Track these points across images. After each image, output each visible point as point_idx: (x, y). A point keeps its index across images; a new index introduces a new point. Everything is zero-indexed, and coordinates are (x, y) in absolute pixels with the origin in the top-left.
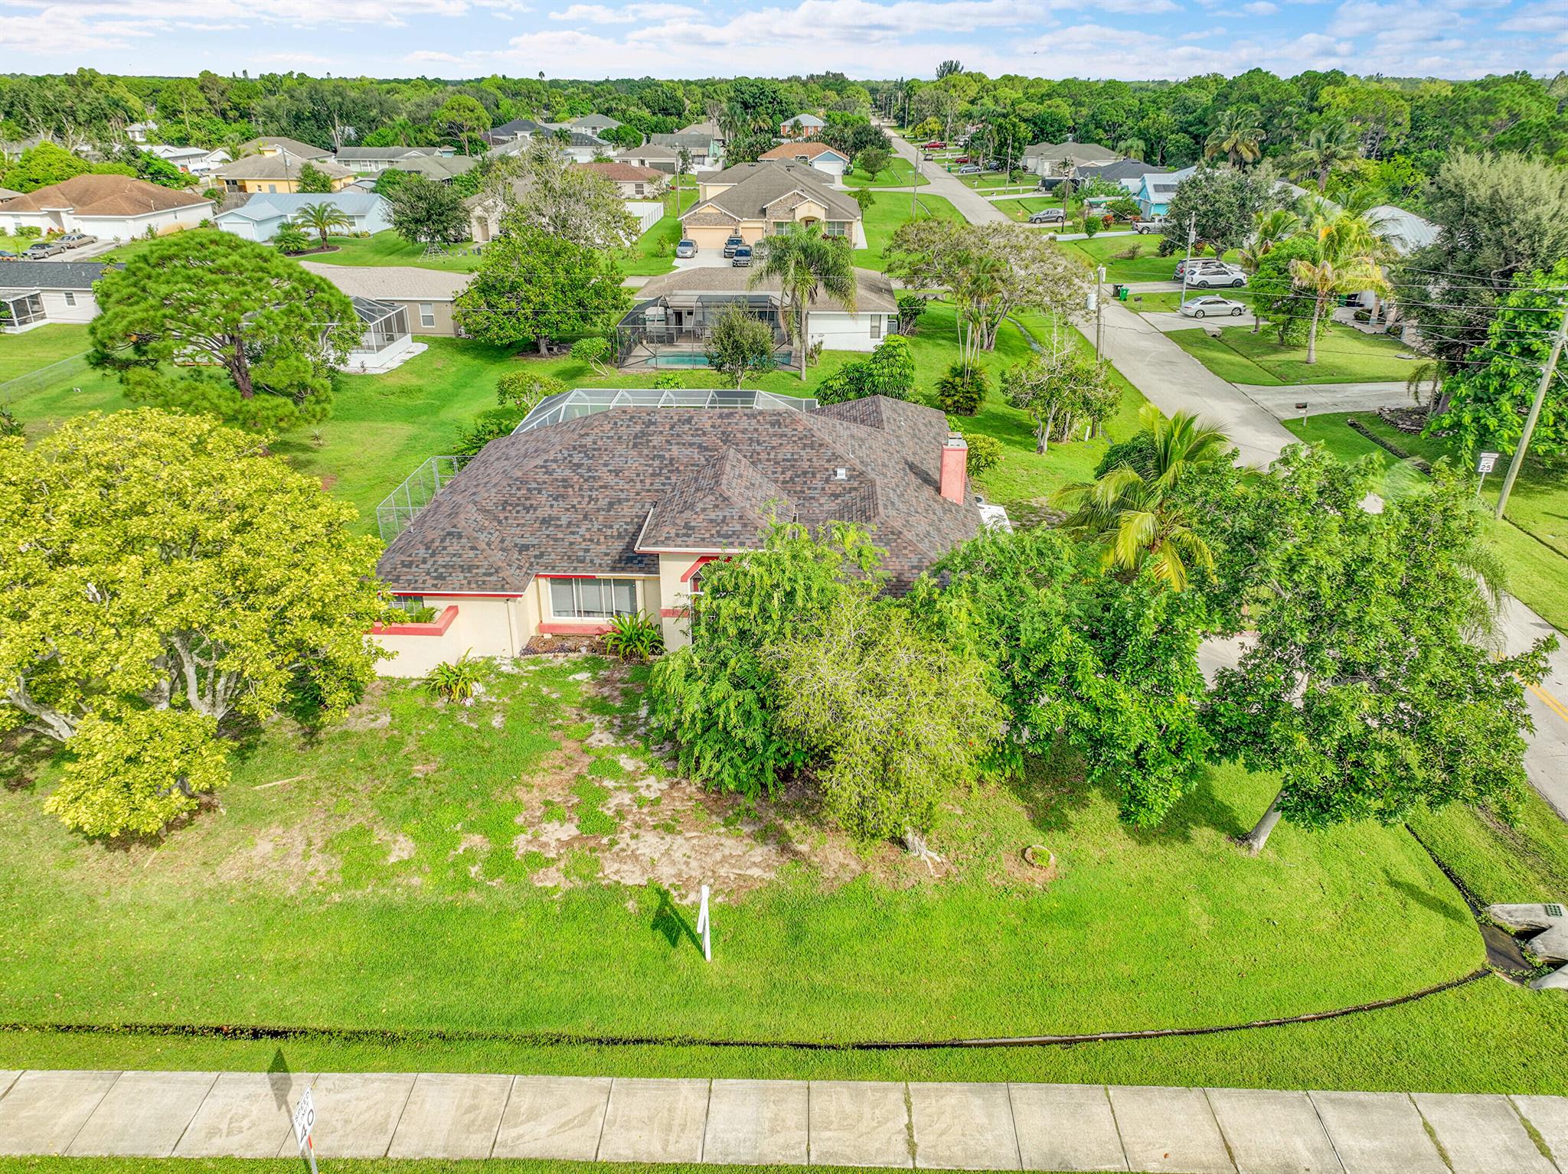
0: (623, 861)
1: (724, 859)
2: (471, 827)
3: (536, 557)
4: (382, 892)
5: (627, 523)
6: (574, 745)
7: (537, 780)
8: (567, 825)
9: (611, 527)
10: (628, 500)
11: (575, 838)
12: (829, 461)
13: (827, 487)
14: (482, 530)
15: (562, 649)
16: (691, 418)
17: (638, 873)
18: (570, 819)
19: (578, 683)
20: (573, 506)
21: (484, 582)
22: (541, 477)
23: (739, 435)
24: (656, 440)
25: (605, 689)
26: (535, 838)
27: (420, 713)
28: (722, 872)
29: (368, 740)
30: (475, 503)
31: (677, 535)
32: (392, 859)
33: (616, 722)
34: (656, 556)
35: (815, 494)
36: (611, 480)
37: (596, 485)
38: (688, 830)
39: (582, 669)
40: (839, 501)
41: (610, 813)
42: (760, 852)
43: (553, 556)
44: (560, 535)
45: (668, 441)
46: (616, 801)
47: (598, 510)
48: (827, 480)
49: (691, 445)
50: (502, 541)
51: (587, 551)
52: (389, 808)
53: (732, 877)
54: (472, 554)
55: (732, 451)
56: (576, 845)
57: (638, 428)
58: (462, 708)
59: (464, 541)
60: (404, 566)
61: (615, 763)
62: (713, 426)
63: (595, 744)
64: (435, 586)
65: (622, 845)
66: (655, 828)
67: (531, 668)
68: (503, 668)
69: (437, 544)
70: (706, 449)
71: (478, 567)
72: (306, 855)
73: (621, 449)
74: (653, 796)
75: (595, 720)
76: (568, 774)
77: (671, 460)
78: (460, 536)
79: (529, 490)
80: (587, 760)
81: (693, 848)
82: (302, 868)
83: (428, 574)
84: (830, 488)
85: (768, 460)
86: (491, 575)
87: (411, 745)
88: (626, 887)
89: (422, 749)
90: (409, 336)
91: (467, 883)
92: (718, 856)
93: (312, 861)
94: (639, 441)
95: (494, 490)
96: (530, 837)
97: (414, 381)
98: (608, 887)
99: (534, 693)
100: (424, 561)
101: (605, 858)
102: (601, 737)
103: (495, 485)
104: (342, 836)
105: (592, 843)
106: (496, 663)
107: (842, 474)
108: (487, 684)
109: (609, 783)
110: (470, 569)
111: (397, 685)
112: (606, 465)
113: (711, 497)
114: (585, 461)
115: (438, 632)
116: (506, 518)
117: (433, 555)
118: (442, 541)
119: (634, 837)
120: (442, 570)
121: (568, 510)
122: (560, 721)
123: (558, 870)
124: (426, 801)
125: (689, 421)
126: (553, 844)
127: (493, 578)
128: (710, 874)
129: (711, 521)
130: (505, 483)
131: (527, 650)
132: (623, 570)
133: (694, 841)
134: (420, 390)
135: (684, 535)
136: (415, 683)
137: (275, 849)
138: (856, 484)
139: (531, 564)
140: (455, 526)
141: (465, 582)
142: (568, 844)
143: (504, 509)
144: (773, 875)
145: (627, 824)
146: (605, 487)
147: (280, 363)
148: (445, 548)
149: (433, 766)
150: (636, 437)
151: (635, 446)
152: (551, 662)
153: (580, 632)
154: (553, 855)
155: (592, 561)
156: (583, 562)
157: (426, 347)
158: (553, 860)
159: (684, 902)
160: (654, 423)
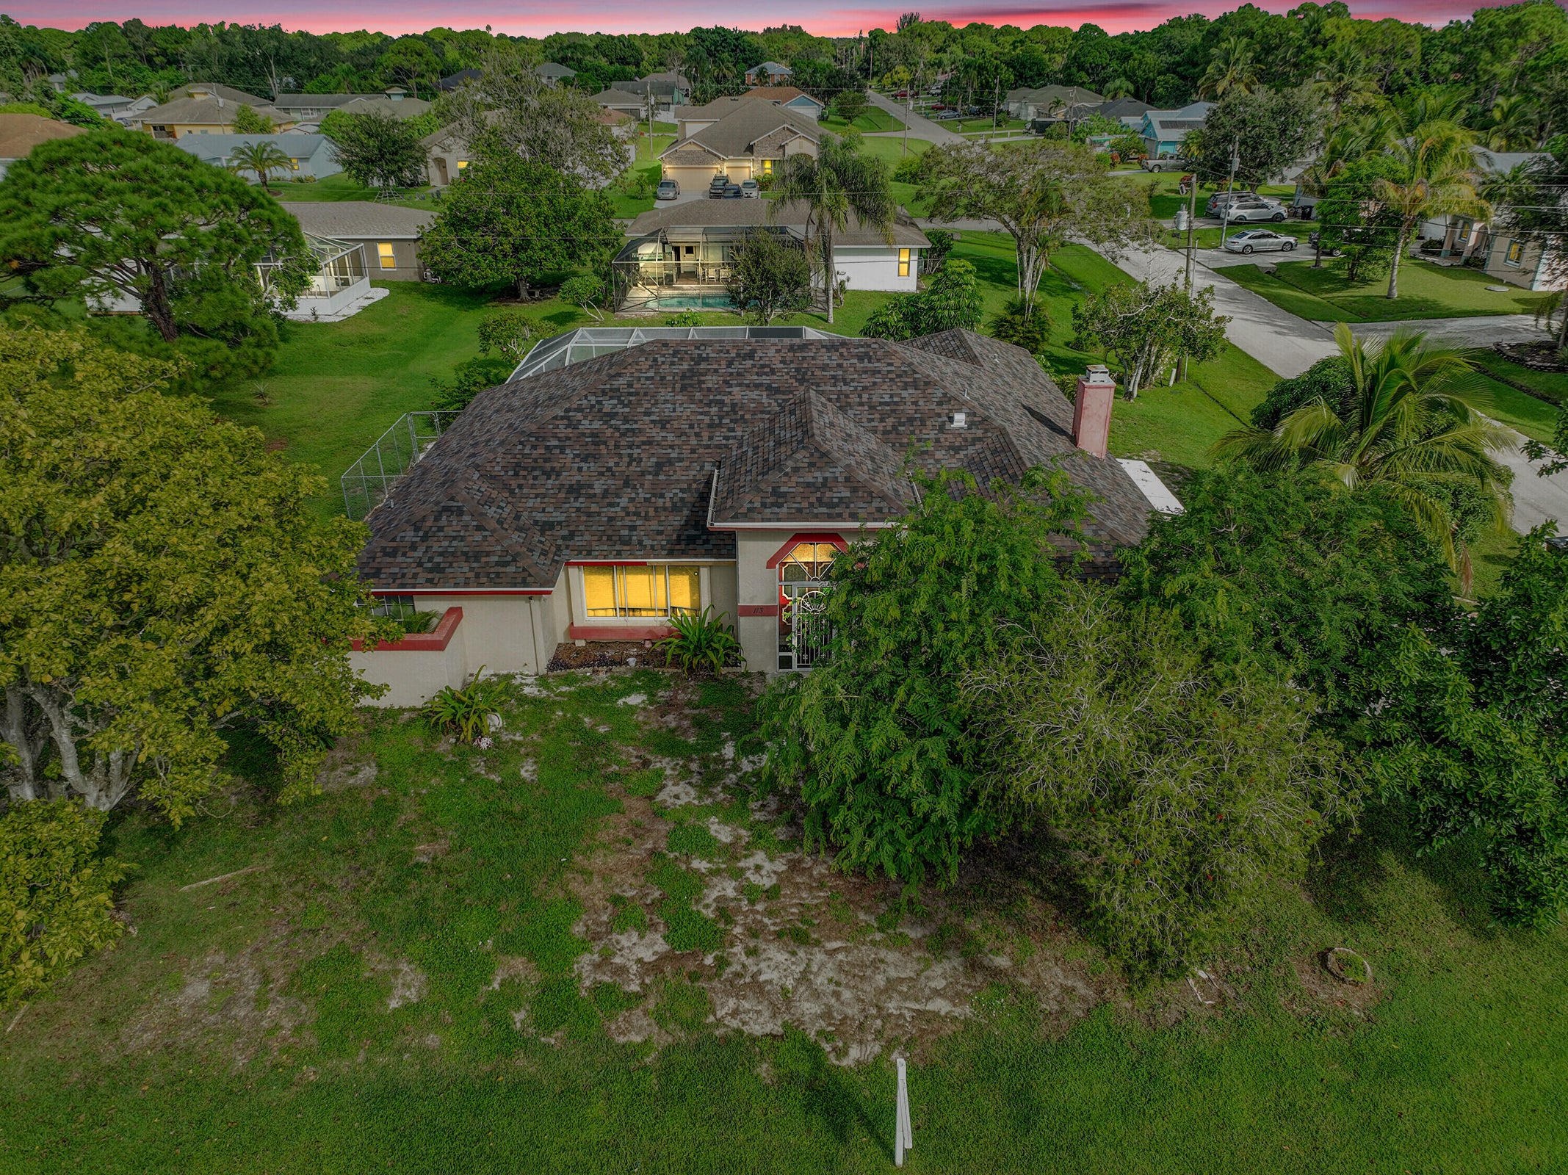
0: (739, 993)
1: (891, 985)
2: (508, 945)
3: (564, 538)
4: (381, 1060)
5: (682, 490)
6: (642, 805)
7: (597, 861)
8: (650, 936)
9: (662, 496)
10: (681, 460)
11: (663, 958)
12: (940, 404)
13: (942, 437)
14: (490, 502)
15: (603, 662)
16: (753, 352)
17: (767, 1014)
18: (653, 926)
19: (631, 710)
20: (609, 469)
21: (498, 574)
22: (563, 430)
23: (817, 373)
24: (711, 381)
25: (670, 718)
26: (606, 959)
27: (418, 761)
28: (892, 1006)
29: (346, 806)
30: (477, 467)
31: (764, 505)
32: (394, 1004)
33: (694, 766)
34: (731, 535)
35: (930, 446)
36: (658, 434)
37: (638, 440)
38: (829, 939)
39: (636, 689)
40: (961, 455)
41: (709, 913)
42: (941, 973)
43: (587, 537)
44: (594, 508)
45: (726, 382)
46: (715, 894)
47: (643, 473)
48: (942, 429)
49: (757, 386)
50: (518, 517)
51: (633, 528)
52: (382, 915)
53: (908, 1015)
54: (478, 537)
55: (812, 393)
56: (668, 969)
57: (685, 366)
58: (476, 751)
59: (466, 518)
60: (386, 554)
61: (704, 831)
62: (783, 362)
63: (670, 801)
64: (430, 582)
65: (736, 967)
66: (779, 935)
67: (564, 689)
68: (527, 690)
69: (429, 523)
70: (777, 391)
71: (488, 554)
72: (261, 1002)
73: (665, 394)
74: (767, 883)
75: (665, 764)
76: (638, 851)
77: (733, 406)
78: (460, 512)
79: (547, 448)
80: (663, 828)
81: (840, 968)
82: (256, 1022)
83: (420, 564)
84: (946, 439)
85: (861, 404)
86: (506, 564)
87: (409, 813)
88: (754, 1040)
89: (425, 817)
90: (367, 279)
91: (510, 1041)
92: (880, 980)
93: (271, 1011)
94: (689, 381)
95: (501, 450)
96: (596, 957)
97: (376, 330)
98: (726, 1040)
99: (574, 725)
100: (414, 547)
101: (713, 988)
102: (676, 790)
103: (502, 443)
104: (314, 965)
105: (691, 966)
106: (517, 682)
107: (960, 419)
108: (507, 715)
109: (700, 865)
110: (477, 557)
111: (384, 719)
112: (647, 414)
113: (804, 453)
114: (620, 409)
115: (439, 646)
116: (520, 487)
117: (425, 538)
118: (437, 519)
119: (752, 952)
120: (438, 559)
121: (602, 474)
122: (615, 767)
123: (646, 1013)
124: (438, 903)
125: (751, 355)
126: (634, 968)
127: (511, 569)
128: (874, 1011)
129: (808, 485)
130: (515, 440)
131: (555, 664)
132: (684, 553)
133: (840, 957)
134: (384, 340)
135: (773, 505)
136: (407, 715)
137: (213, 991)
138: (979, 433)
139: (559, 548)
140: (452, 499)
141: (472, 575)
142: (654, 968)
143: (516, 474)
144: (968, 1010)
145: (738, 930)
146: (649, 443)
147: (209, 296)
148: (441, 529)
149: (444, 844)
150: (683, 377)
151: (684, 388)
152: (589, 679)
153: (624, 638)
154: (634, 987)
155: (640, 542)
156: (628, 543)
157: (386, 292)
158: (638, 996)
159: (845, 1062)
160: (707, 359)
